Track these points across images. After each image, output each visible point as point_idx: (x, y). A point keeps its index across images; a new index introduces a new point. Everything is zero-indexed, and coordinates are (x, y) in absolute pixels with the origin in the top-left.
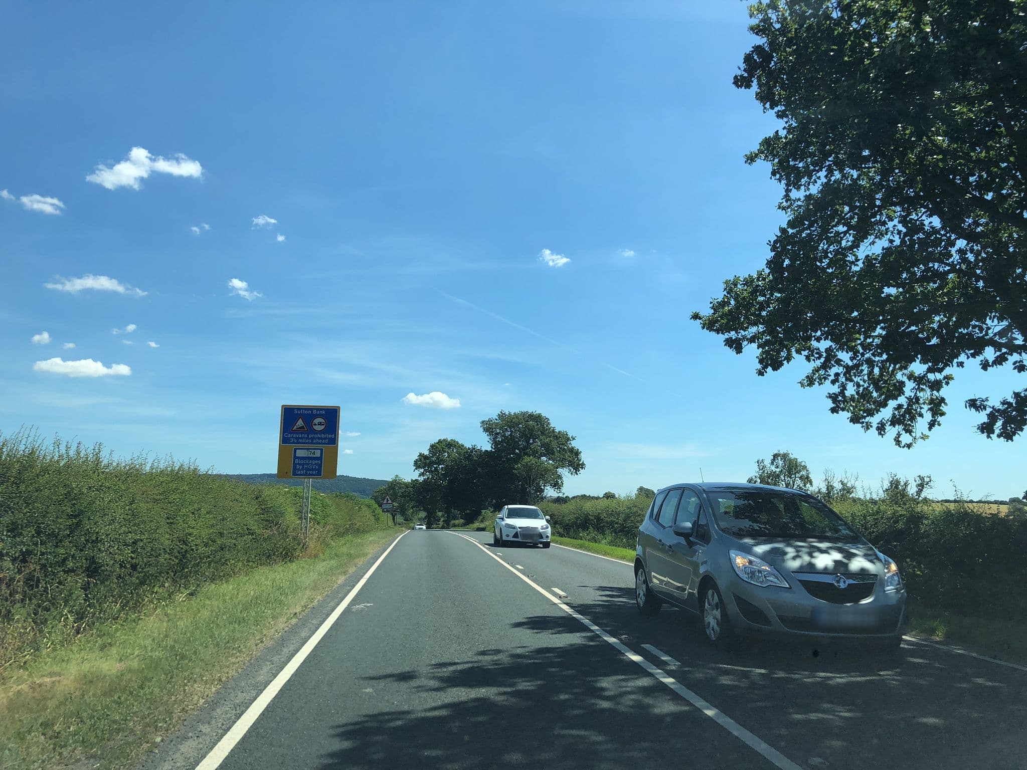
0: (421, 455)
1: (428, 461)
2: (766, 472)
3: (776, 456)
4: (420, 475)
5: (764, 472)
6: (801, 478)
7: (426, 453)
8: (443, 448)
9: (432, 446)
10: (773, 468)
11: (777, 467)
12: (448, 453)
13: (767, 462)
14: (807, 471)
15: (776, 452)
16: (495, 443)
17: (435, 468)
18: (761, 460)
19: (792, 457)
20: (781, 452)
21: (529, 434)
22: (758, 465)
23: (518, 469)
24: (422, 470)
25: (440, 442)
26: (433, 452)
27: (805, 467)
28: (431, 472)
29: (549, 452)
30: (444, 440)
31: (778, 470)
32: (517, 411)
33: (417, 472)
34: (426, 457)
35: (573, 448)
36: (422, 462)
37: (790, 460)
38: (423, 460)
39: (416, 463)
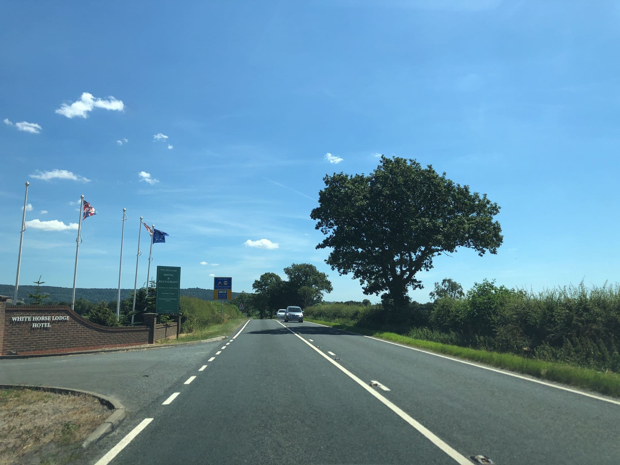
0: (256, 281)
1: (260, 284)
2: (439, 289)
3: (444, 281)
4: (256, 292)
5: (438, 289)
6: (458, 292)
7: (259, 280)
8: (267, 278)
9: (262, 276)
10: (443, 287)
11: (445, 286)
12: (270, 280)
13: (440, 284)
14: (462, 288)
15: (444, 278)
16: (291, 278)
17: (264, 288)
18: (437, 283)
19: (453, 281)
20: (448, 279)
21: (306, 274)
22: (435, 286)
23: (299, 291)
24: (257, 289)
25: (266, 274)
26: (263, 279)
27: (460, 287)
28: (261, 290)
29: (316, 283)
30: (268, 273)
31: (446, 288)
32: (301, 263)
33: (255, 290)
34: (259, 282)
35: (327, 280)
36: (257, 285)
37: (452, 283)
38: (257, 284)
39: (254, 285)
